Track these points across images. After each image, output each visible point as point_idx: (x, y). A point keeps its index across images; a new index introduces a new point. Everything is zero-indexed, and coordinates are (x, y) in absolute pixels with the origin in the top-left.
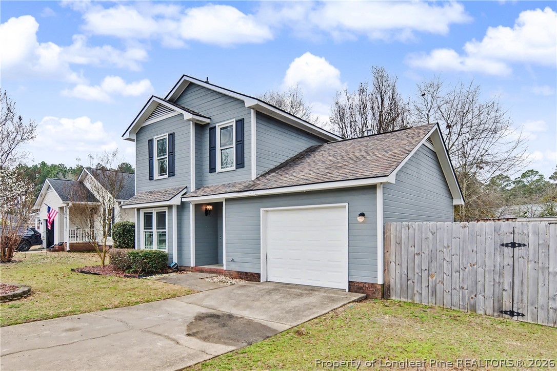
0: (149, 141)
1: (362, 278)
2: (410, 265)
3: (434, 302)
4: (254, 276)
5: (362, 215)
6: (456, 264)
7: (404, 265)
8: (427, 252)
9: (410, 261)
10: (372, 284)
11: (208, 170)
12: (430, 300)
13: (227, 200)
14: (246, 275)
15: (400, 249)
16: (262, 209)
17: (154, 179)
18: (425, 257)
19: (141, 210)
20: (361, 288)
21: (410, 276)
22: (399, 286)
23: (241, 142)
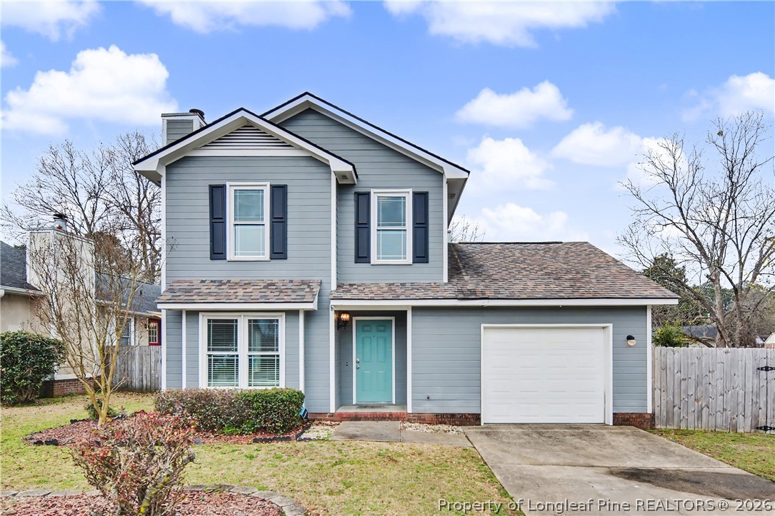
0: (212, 188)
1: (630, 408)
2: (676, 392)
3: (700, 426)
4: (467, 418)
5: (630, 338)
6: (720, 388)
7: (670, 391)
8: (693, 377)
9: (676, 387)
10: (640, 414)
11: (353, 258)
12: (696, 424)
13: (415, 309)
14: (453, 418)
15: (665, 375)
16: (483, 325)
17: (228, 258)
18: (692, 383)
19: (200, 315)
20: (628, 420)
21: (677, 402)
22: (665, 414)
23: (424, 226)
